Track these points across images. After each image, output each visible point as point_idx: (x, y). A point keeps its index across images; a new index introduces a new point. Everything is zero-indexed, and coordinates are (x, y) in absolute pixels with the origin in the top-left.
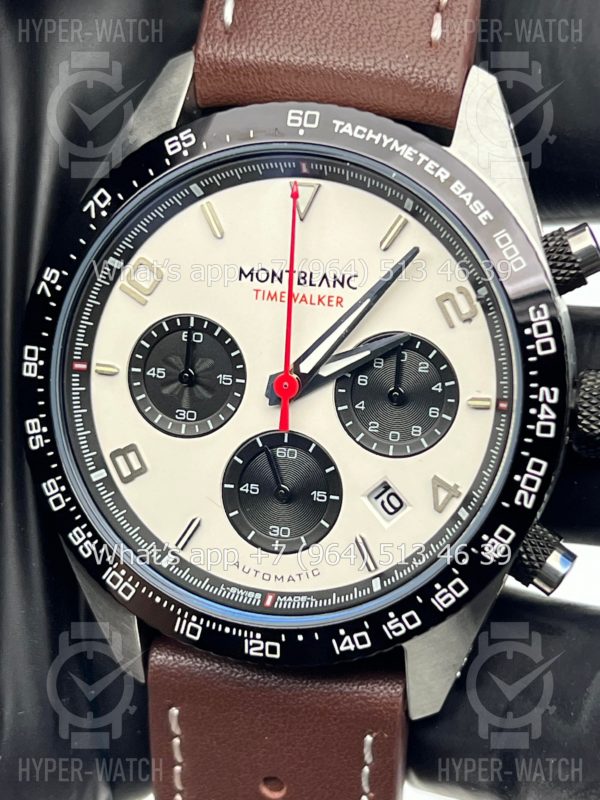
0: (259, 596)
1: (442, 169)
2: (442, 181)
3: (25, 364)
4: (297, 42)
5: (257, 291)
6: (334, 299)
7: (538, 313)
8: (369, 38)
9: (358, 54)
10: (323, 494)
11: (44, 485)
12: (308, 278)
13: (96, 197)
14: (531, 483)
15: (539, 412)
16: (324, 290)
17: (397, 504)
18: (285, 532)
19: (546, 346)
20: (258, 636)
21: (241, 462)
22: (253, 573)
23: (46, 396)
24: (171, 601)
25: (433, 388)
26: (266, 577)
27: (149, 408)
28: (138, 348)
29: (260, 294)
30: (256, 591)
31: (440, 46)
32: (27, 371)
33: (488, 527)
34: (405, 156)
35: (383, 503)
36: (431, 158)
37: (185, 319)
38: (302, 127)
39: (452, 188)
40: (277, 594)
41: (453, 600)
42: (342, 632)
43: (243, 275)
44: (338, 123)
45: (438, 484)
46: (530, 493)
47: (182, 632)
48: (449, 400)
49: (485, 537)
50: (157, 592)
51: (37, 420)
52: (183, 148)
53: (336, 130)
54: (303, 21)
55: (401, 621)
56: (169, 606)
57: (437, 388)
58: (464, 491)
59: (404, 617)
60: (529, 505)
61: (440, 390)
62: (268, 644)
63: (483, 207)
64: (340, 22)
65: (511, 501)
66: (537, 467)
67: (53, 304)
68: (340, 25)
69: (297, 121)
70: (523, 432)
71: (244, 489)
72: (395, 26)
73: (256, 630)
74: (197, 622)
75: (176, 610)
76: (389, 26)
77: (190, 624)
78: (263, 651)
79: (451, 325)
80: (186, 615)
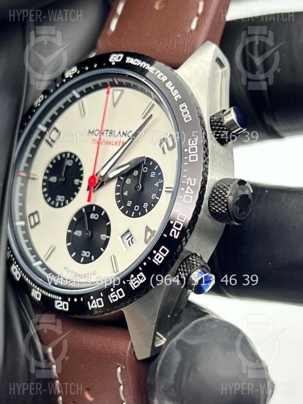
2: (163, 81)
7: (193, 142)
10: (105, 236)
13: (39, 98)
14: (178, 226)
15: (186, 190)
18: (88, 254)
19: (193, 158)
20: (60, 298)
21: (75, 219)
22: (71, 272)
24: (31, 280)
26: (75, 275)
27: (47, 195)
28: (48, 168)
33: (156, 247)
34: (151, 71)
35: (129, 241)
37: (67, 154)
39: (166, 85)
41: (139, 284)
42: (92, 297)
44: (128, 59)
45: (148, 229)
46: (177, 231)
47: (35, 296)
48: (160, 190)
49: (154, 251)
50: (27, 275)
52: (71, 74)
56: (30, 283)
57: (157, 184)
59: (117, 291)
60: (176, 237)
62: (64, 303)
63: (178, 93)
65: (168, 234)
69: (113, 59)
71: (76, 233)
73: (60, 295)
74: (40, 291)
75: (33, 284)
77: (37, 292)
78: (62, 307)
79: (164, 153)
80: (36, 287)
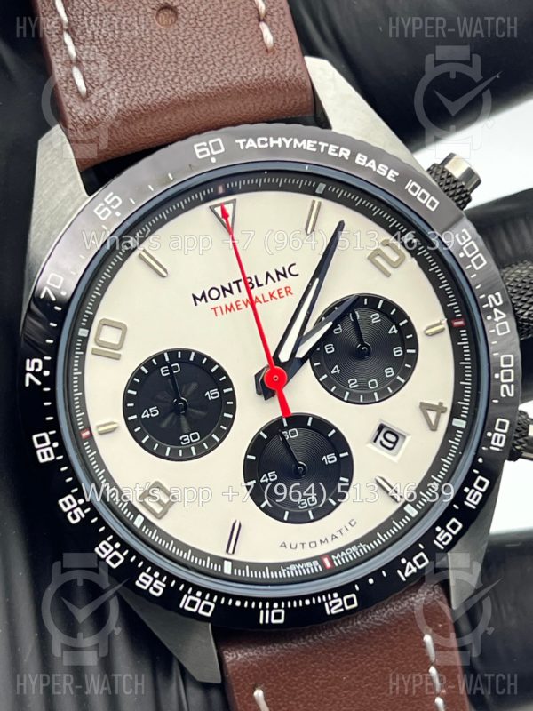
0: (316, 563)
1: (342, 149)
2: (347, 158)
3: (39, 452)
4: (153, 89)
5: (214, 309)
6: (283, 291)
7: (463, 237)
8: (214, 64)
9: (211, 80)
10: (332, 456)
11: (97, 550)
12: (254, 282)
13: (48, 282)
14: (507, 376)
15: (494, 317)
16: (272, 286)
19: (479, 262)
20: (336, 595)
21: (254, 458)
22: (300, 546)
23: (72, 472)
24: (250, 599)
25: (390, 332)
26: (313, 545)
27: (157, 445)
28: (127, 398)
29: (218, 310)
30: (311, 560)
31: (277, 51)
32: (43, 457)
33: (488, 426)
34: (309, 149)
35: (381, 442)
36: (330, 143)
37: (160, 357)
38: (212, 155)
40: (329, 555)
41: (481, 495)
42: (403, 561)
43: (197, 301)
44: (241, 142)
45: (425, 407)
46: (510, 384)
47: (267, 621)
48: (408, 337)
49: (489, 434)
50: (235, 598)
51: (70, 497)
52: (114, 211)
53: (242, 147)
54: (149, 68)
55: (447, 531)
56: (250, 604)
57: (393, 330)
58: (448, 405)
59: (448, 527)
60: (511, 395)
62: (345, 598)
63: (387, 168)
64: (183, 58)
65: (498, 396)
66: (507, 361)
67: (47, 389)
68: (184, 61)
69: (205, 152)
72: (231, 46)
73: (331, 591)
74: (280, 607)
75: (257, 605)
76: (227, 48)
77: (273, 612)
78: (343, 606)
79: (388, 275)
80: (268, 605)
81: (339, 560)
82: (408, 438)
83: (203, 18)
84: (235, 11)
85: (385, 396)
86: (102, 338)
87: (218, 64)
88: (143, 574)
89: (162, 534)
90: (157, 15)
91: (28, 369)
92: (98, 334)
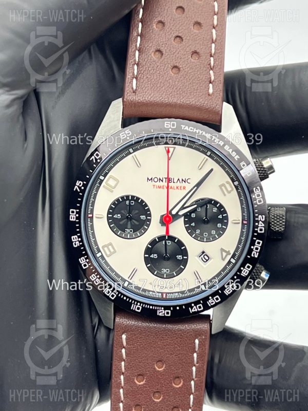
0: (160, 294)
3: (71, 216)
5: (154, 186)
7: (257, 190)
9: (184, 99)
10: (181, 256)
11: (80, 260)
12: (172, 180)
13: (95, 155)
14: (257, 249)
15: (259, 224)
16: (179, 184)
17: (207, 258)
18: (167, 271)
19: (260, 201)
20: (163, 308)
21: (150, 247)
22: (157, 286)
23: (80, 227)
24: (130, 298)
25: (219, 217)
26: (162, 287)
27: (116, 229)
28: (111, 208)
31: (213, 96)
32: (71, 218)
33: (243, 265)
35: (202, 258)
37: (127, 197)
38: (170, 128)
40: (167, 293)
41: (231, 291)
42: (193, 305)
44: (183, 126)
45: (222, 250)
46: (257, 252)
47: (134, 309)
48: (225, 221)
49: (242, 268)
50: (125, 296)
52: (127, 136)
53: (183, 129)
54: (162, 88)
55: (213, 300)
56: (129, 300)
57: (220, 217)
58: (232, 252)
59: (214, 298)
60: (256, 256)
61: (221, 217)
62: (166, 311)
63: (236, 154)
65: (250, 255)
66: (259, 243)
67: (81, 194)
68: (176, 89)
69: (168, 126)
70: (254, 231)
71: (152, 256)
72: (196, 89)
73: (161, 306)
74: (140, 305)
75: (132, 301)
76: (194, 89)
77: (137, 306)
78: (164, 314)
79: (225, 195)
80: (136, 303)
81: (169, 296)
82: (212, 260)
83: (189, 75)
84: (202, 76)
85: (208, 241)
86: (109, 182)
87: (188, 94)
88: (93, 275)
89: (106, 262)
90: (172, 69)
91: (77, 184)
92: (108, 180)
